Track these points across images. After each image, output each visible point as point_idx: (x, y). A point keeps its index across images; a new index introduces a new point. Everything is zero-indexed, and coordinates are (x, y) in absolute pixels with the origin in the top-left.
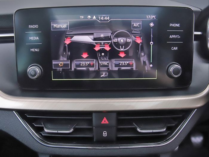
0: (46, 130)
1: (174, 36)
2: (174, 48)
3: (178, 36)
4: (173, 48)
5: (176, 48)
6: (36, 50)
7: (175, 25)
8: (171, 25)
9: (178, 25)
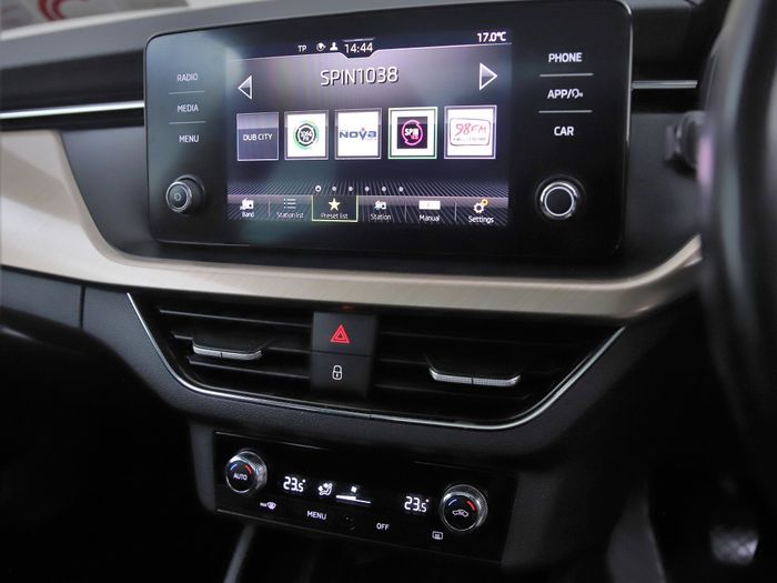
0: (196, 349)
1: (562, 93)
2: (563, 131)
3: (575, 93)
4: (559, 131)
5: (568, 131)
6: (192, 139)
7: (565, 58)
8: (553, 57)
9: (576, 57)
